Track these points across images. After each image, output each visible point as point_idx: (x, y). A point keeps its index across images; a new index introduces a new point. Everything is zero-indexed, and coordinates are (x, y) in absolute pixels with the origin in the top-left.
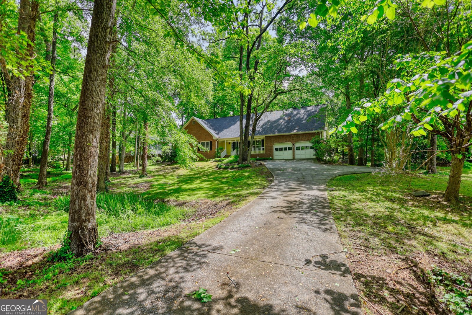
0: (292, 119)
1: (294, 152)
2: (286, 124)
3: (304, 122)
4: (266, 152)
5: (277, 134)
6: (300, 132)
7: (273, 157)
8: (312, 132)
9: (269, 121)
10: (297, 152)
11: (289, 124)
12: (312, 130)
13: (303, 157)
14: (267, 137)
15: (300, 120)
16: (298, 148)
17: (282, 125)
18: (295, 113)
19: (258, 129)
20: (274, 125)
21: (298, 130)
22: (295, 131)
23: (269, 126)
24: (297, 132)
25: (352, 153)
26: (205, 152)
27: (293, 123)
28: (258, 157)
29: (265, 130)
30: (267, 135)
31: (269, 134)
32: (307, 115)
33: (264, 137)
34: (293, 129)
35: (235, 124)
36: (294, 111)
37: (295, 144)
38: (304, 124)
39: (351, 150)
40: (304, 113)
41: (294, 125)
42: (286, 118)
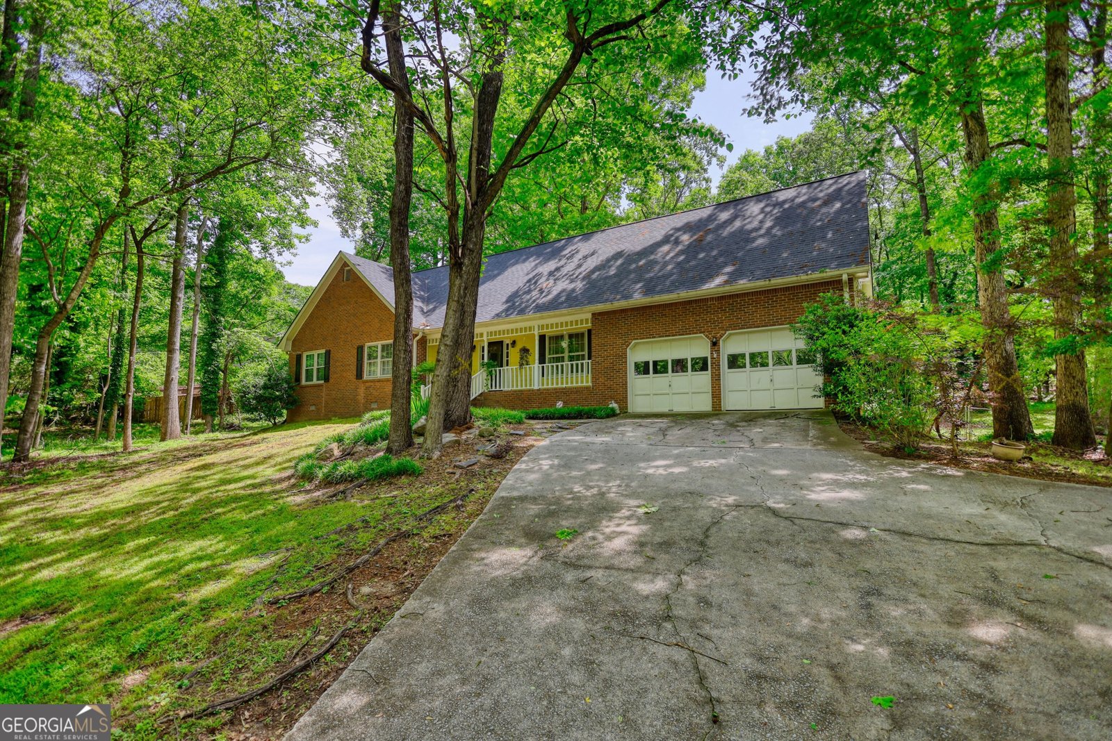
0: (709, 238)
1: (716, 380)
2: (682, 258)
3: (760, 241)
4: (594, 379)
5: (638, 299)
6: (743, 284)
7: (623, 401)
8: (803, 278)
9: (619, 255)
10: (732, 379)
11: (695, 257)
12: (802, 268)
13: (762, 402)
14: (600, 314)
15: (744, 237)
16: (734, 362)
17: (666, 264)
18: (724, 216)
19: (572, 286)
20: (634, 266)
21: (733, 278)
22: (718, 280)
23: (612, 273)
24: (726, 282)
25: (1015, 381)
26: (379, 381)
27: (714, 253)
28: (560, 405)
29: (596, 287)
30: (600, 307)
31: (607, 301)
32: (777, 218)
33: (589, 316)
34: (711, 277)
35: (499, 274)
36: (721, 211)
37: (724, 341)
38: (763, 250)
39: (1006, 364)
40: (762, 211)
41: (716, 259)
42: (686, 238)
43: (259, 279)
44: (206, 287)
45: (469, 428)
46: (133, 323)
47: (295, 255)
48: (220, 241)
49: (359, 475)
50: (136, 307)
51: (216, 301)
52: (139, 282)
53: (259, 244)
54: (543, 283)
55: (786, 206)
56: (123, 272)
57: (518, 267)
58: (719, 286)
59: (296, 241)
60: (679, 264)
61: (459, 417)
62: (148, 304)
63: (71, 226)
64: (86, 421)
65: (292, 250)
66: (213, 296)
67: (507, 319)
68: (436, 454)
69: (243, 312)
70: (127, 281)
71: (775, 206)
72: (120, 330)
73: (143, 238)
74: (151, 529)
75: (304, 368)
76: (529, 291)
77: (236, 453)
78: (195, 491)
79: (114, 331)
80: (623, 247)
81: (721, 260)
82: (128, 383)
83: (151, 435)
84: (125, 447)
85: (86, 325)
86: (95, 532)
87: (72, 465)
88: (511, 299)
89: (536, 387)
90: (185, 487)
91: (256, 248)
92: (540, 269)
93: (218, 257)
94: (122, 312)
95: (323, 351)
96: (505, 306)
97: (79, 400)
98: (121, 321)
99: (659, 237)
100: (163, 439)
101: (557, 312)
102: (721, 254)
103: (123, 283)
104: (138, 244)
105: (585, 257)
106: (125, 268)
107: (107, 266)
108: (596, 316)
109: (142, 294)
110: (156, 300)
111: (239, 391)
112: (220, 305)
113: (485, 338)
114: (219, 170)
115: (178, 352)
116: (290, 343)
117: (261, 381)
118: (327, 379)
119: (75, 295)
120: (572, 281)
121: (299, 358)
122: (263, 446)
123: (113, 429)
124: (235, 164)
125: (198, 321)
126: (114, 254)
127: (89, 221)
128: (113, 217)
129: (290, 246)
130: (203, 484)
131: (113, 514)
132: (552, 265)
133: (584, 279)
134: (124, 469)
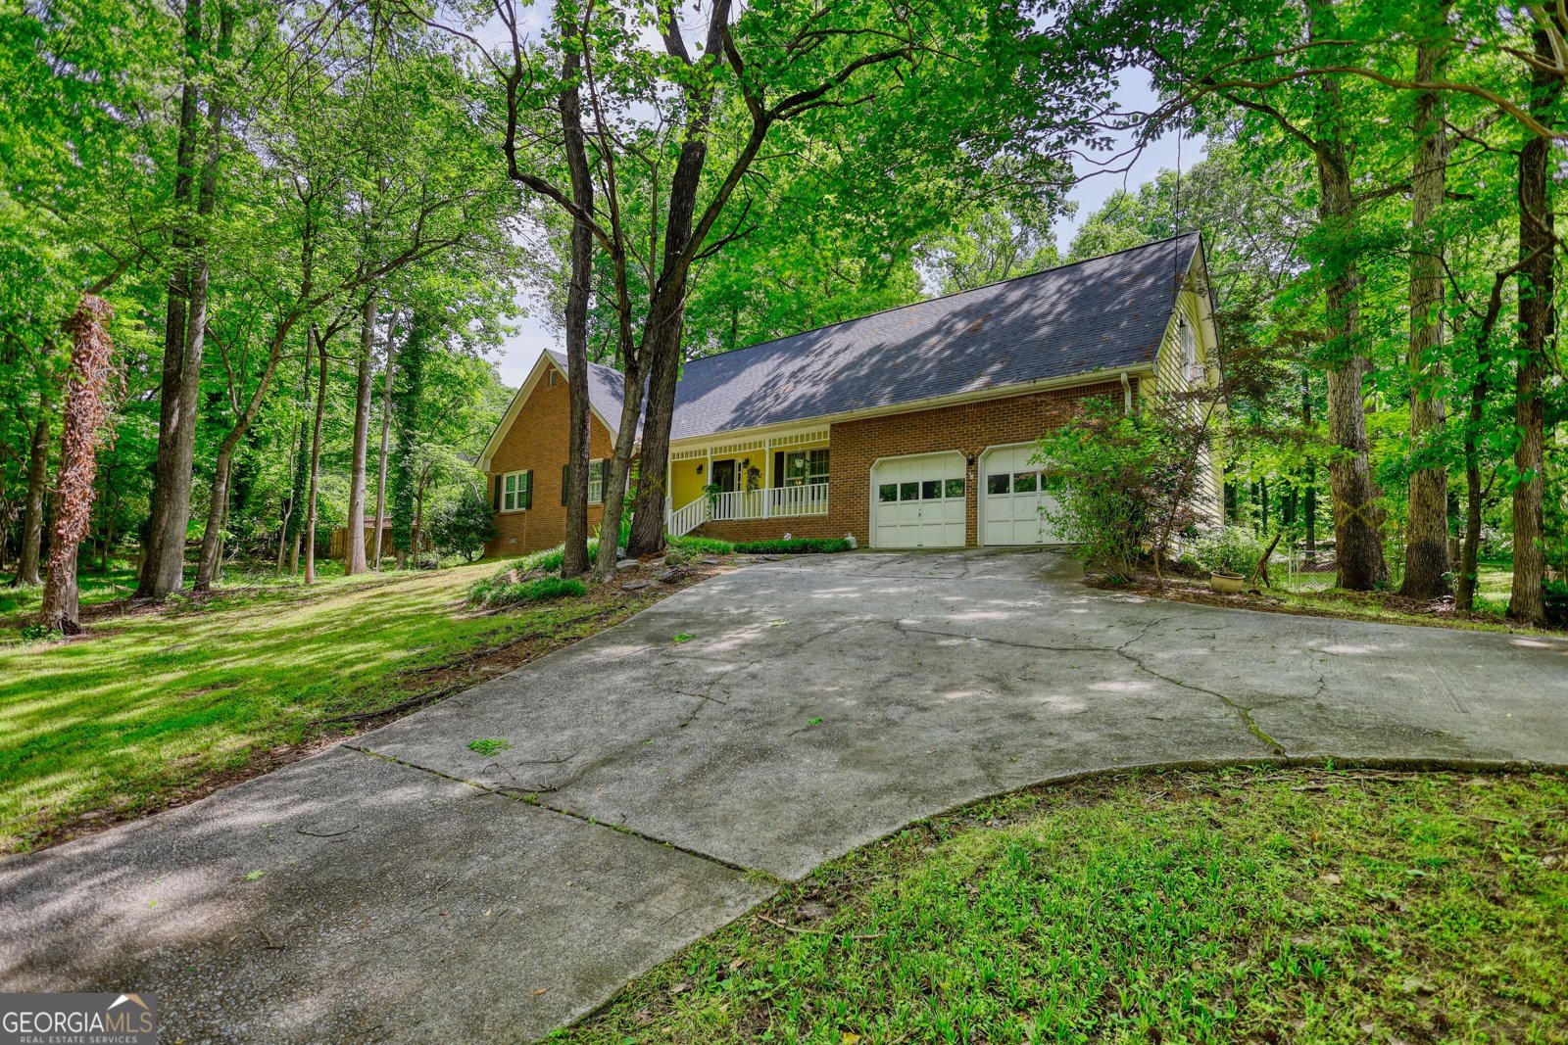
0: (988, 326)
1: (972, 508)
2: (947, 353)
3: (1043, 331)
4: (830, 506)
5: (884, 406)
6: (1006, 387)
7: (863, 534)
8: (1074, 378)
9: (876, 349)
10: (994, 507)
11: (961, 353)
12: (1078, 366)
14: (841, 425)
15: (1026, 325)
16: (999, 485)
17: (927, 361)
18: (1014, 296)
19: (814, 390)
20: (890, 364)
21: (997, 378)
22: (978, 383)
23: (862, 373)
24: (987, 385)
25: (1364, 512)
27: (987, 346)
28: (788, 537)
29: (839, 392)
30: (839, 416)
31: (849, 408)
32: (1073, 300)
33: (827, 427)
34: (972, 378)
35: (734, 376)
36: (1012, 290)
37: (985, 459)
38: (1041, 343)
39: (1353, 490)
40: (1059, 290)
41: (985, 355)
42: (961, 326)
43: (460, 384)
44: (398, 394)
45: (659, 556)
46: (315, 438)
48: (415, 337)
49: (523, 595)
50: (318, 419)
51: (410, 411)
52: (322, 388)
53: (460, 339)
54: (783, 387)
55: (1090, 283)
56: (306, 378)
57: (758, 366)
58: (976, 390)
59: (503, 335)
60: (941, 361)
61: (648, 544)
62: (335, 415)
63: (250, 324)
64: (267, 555)
65: (499, 347)
66: (406, 406)
67: (732, 432)
68: (608, 578)
69: (441, 424)
70: (311, 388)
71: (1076, 282)
72: (303, 446)
73: (326, 338)
74: (322, 638)
75: (504, 492)
76: (765, 397)
77: (418, 583)
78: (367, 614)
79: (297, 446)
80: (883, 339)
81: (992, 355)
82: (311, 507)
83: (337, 571)
84: (307, 580)
85: (267, 441)
86: (272, 642)
87: (253, 594)
88: (740, 408)
89: (765, 517)
90: (359, 610)
91: (456, 343)
92: (783, 369)
93: (412, 358)
94: (305, 424)
95: (525, 472)
96: (734, 416)
97: (260, 530)
98: (304, 436)
99: (929, 324)
100: (348, 574)
101: (788, 423)
102: (991, 350)
103: (307, 390)
104: (321, 344)
105: (837, 353)
106: (308, 372)
107: (289, 371)
108: (836, 428)
109: (325, 402)
110: (342, 411)
111: (431, 518)
112: (415, 416)
113: (708, 456)
114: (406, 256)
115: (364, 472)
116: (489, 462)
117: (454, 507)
118: (529, 506)
119: (255, 405)
120: (815, 384)
121: (498, 480)
122: (447, 577)
123: (295, 563)
124: (426, 247)
125: (389, 436)
126: (297, 356)
127: (270, 316)
128: (294, 316)
129: (497, 342)
130: (378, 608)
131: (290, 631)
132: (798, 363)
133: (828, 382)
134: (305, 599)
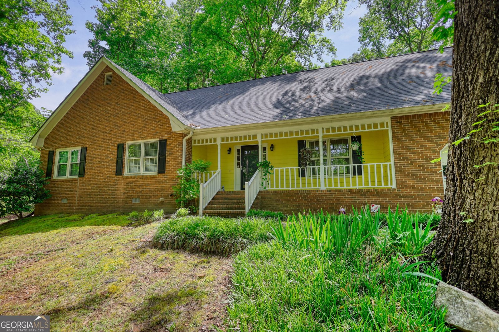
4: (400, 181)
14: (402, 118)
26: (142, 177)
33: (387, 120)
47: (50, 84)
54: (303, 95)
59: (50, 71)
65: (48, 80)
75: (57, 163)
76: (294, 100)
88: (279, 106)
89: (323, 188)
92: (287, 88)
95: (79, 148)
96: (279, 110)
108: (396, 120)
116: (43, 140)
117: (7, 175)
118: (82, 174)
120: (338, 93)
121: (51, 155)
129: (46, 76)
132: (297, 85)
133: (350, 90)
